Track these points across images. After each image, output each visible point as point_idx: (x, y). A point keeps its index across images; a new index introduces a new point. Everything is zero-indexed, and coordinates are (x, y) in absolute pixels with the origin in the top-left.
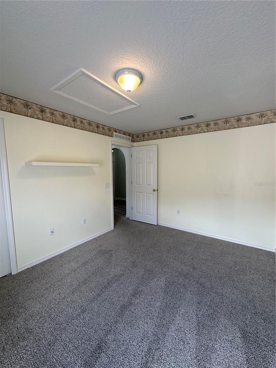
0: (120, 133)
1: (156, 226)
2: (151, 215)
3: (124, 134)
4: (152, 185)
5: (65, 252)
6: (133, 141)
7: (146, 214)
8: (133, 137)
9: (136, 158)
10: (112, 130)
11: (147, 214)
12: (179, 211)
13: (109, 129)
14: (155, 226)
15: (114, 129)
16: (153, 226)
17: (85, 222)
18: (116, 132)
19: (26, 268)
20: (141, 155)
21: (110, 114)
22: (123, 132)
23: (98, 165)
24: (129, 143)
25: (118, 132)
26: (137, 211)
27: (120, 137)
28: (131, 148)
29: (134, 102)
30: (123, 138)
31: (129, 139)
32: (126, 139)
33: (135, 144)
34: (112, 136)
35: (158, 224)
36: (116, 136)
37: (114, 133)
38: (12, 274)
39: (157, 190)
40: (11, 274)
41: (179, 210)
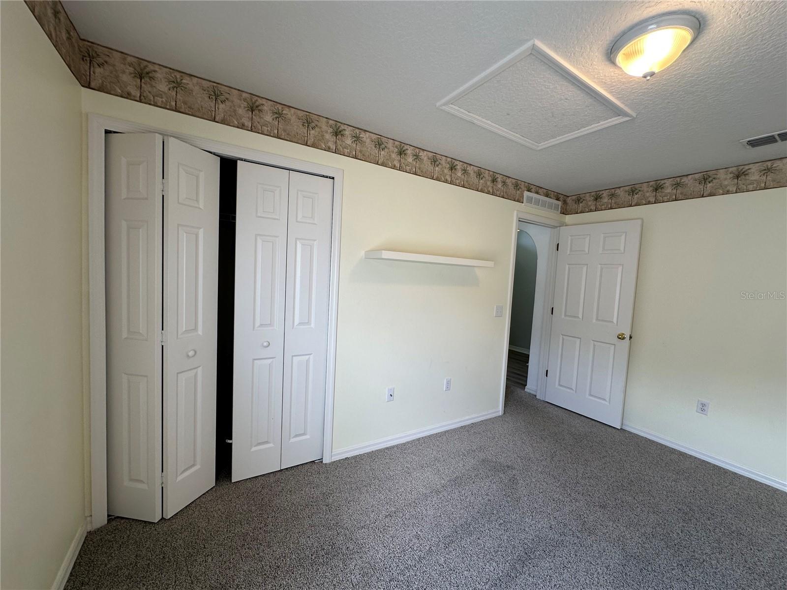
0: (537, 193)
1: (617, 431)
2: (604, 400)
3: (547, 195)
4: (615, 322)
5: (408, 442)
6: (565, 212)
7: (588, 393)
8: (565, 202)
9: (571, 250)
10: (522, 187)
11: (591, 395)
12: (703, 405)
13: (517, 186)
14: (614, 430)
15: (526, 184)
16: (610, 429)
17: (448, 388)
18: (529, 190)
19: (344, 456)
20: (587, 245)
21: (538, 146)
22: (545, 191)
23: (490, 264)
24: (553, 216)
25: (533, 190)
26: (559, 381)
27: (537, 202)
28: (557, 227)
29: (626, 109)
30: (544, 205)
31: (556, 207)
32: (550, 206)
33: (568, 218)
34: (520, 201)
35: (623, 428)
36: (530, 200)
37: (526, 194)
38: (324, 462)
39: (631, 337)
40: (322, 462)
41: (704, 401)
